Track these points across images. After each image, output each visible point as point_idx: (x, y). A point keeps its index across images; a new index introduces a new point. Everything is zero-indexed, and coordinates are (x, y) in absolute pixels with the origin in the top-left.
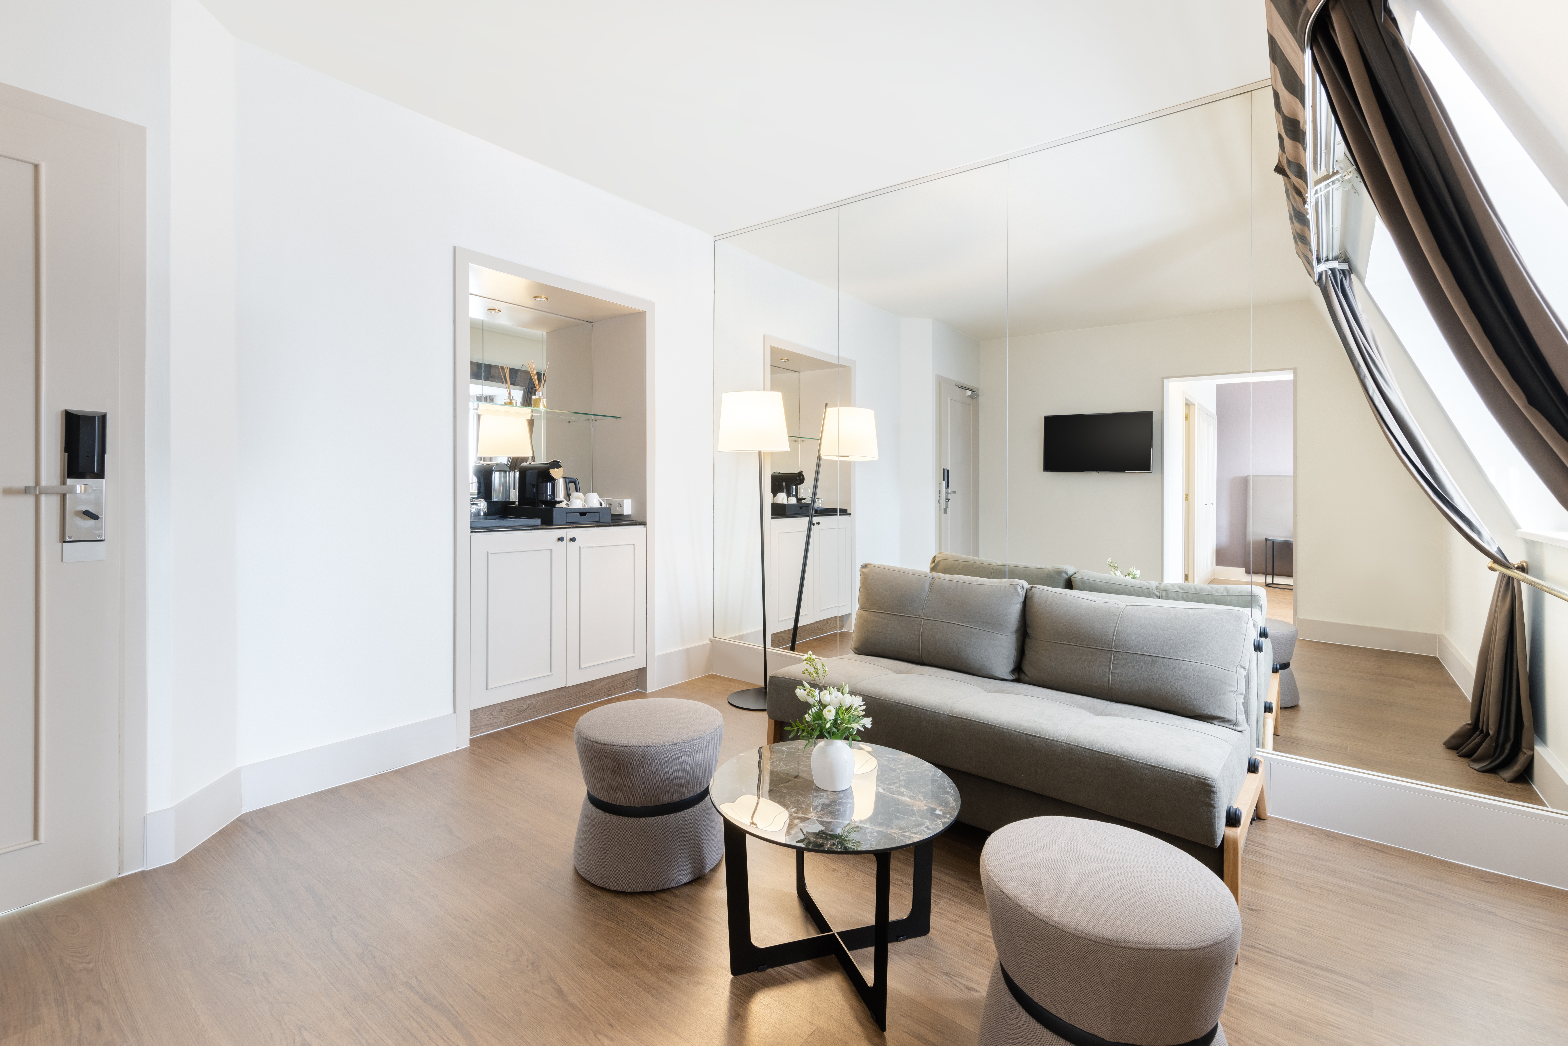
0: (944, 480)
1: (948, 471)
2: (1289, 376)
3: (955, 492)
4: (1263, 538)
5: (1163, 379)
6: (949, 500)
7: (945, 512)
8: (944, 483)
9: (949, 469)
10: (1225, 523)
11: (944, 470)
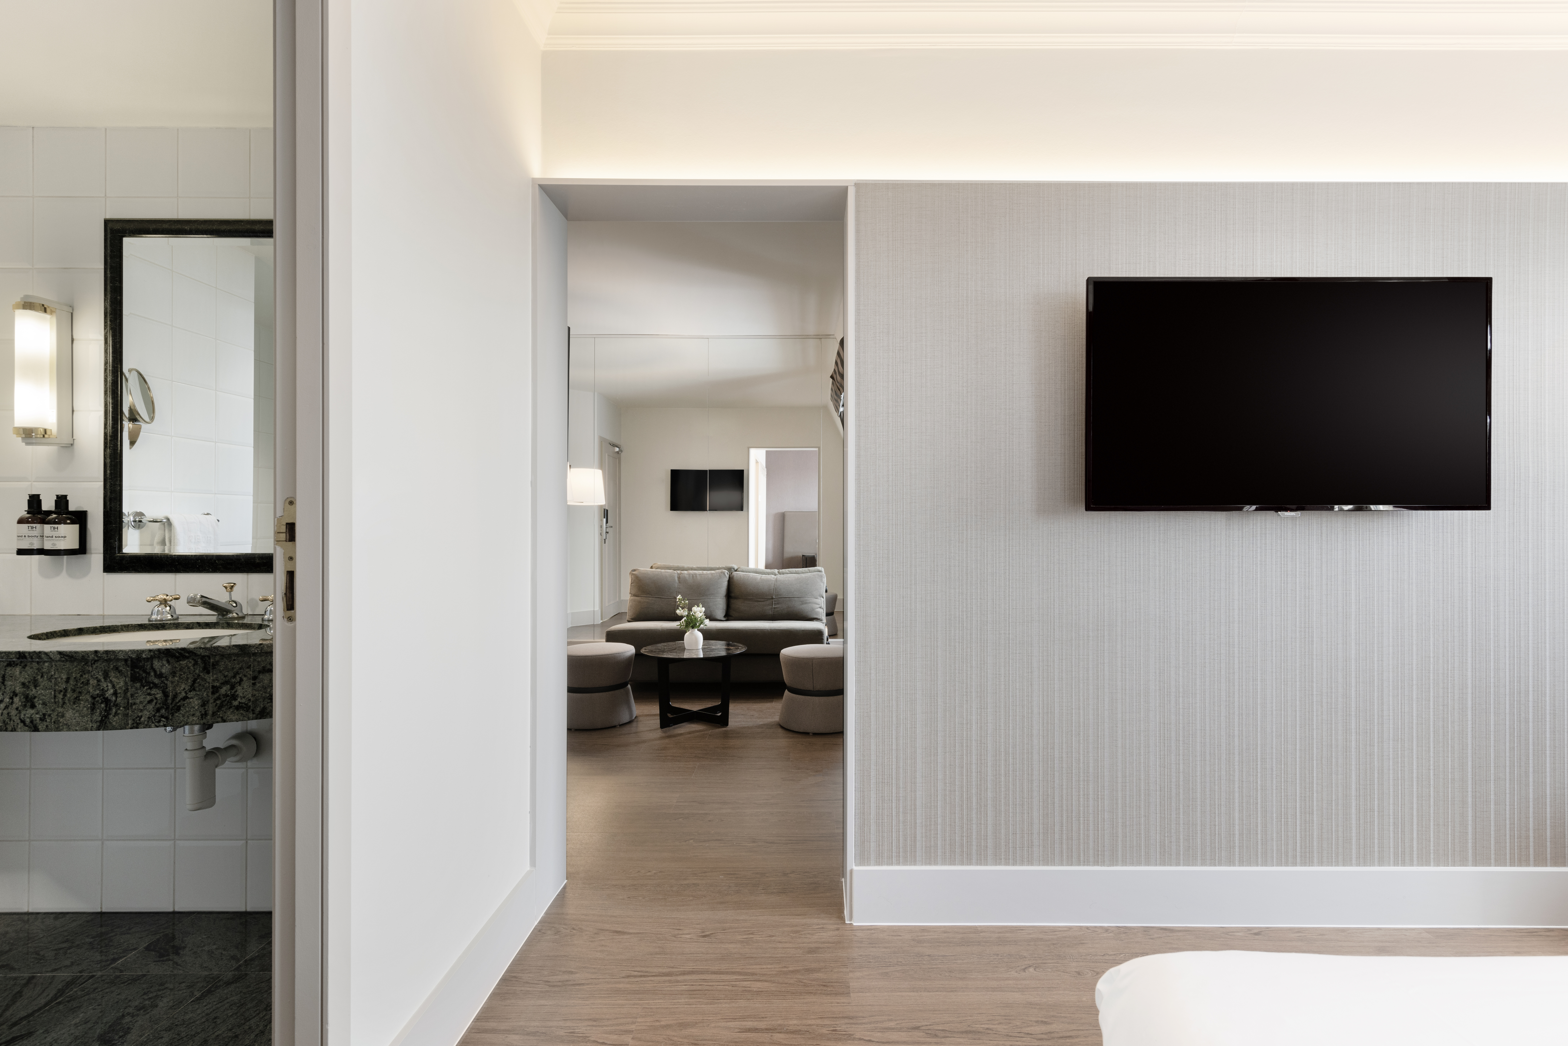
0: (604, 518)
1: (607, 510)
2: (816, 449)
3: (612, 527)
4: (801, 555)
5: (749, 448)
6: (608, 532)
7: (605, 543)
8: (605, 520)
9: (607, 509)
10: (771, 546)
11: (604, 509)
